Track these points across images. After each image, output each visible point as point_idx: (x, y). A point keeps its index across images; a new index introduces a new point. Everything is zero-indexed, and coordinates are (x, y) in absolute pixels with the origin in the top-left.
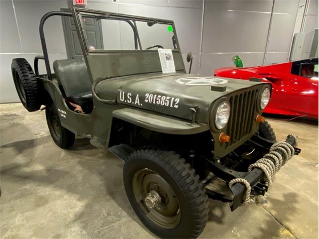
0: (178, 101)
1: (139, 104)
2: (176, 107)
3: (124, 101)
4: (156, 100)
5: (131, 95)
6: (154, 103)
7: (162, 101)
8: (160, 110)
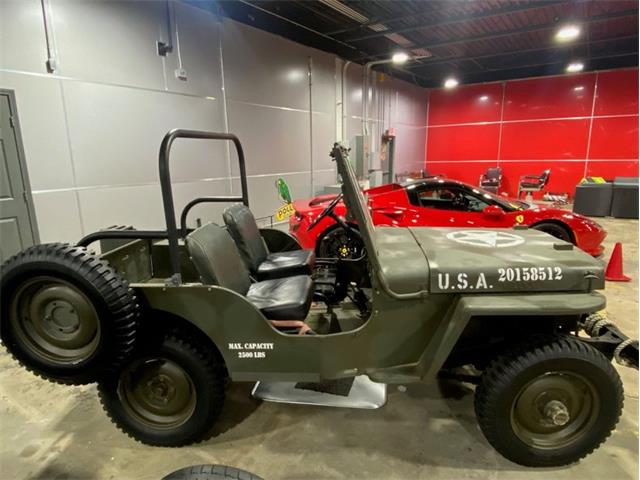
0: (559, 270)
1: (486, 287)
2: (559, 278)
3: (450, 287)
4: (522, 276)
5: (465, 276)
6: (518, 279)
7: (534, 275)
8: (529, 289)
